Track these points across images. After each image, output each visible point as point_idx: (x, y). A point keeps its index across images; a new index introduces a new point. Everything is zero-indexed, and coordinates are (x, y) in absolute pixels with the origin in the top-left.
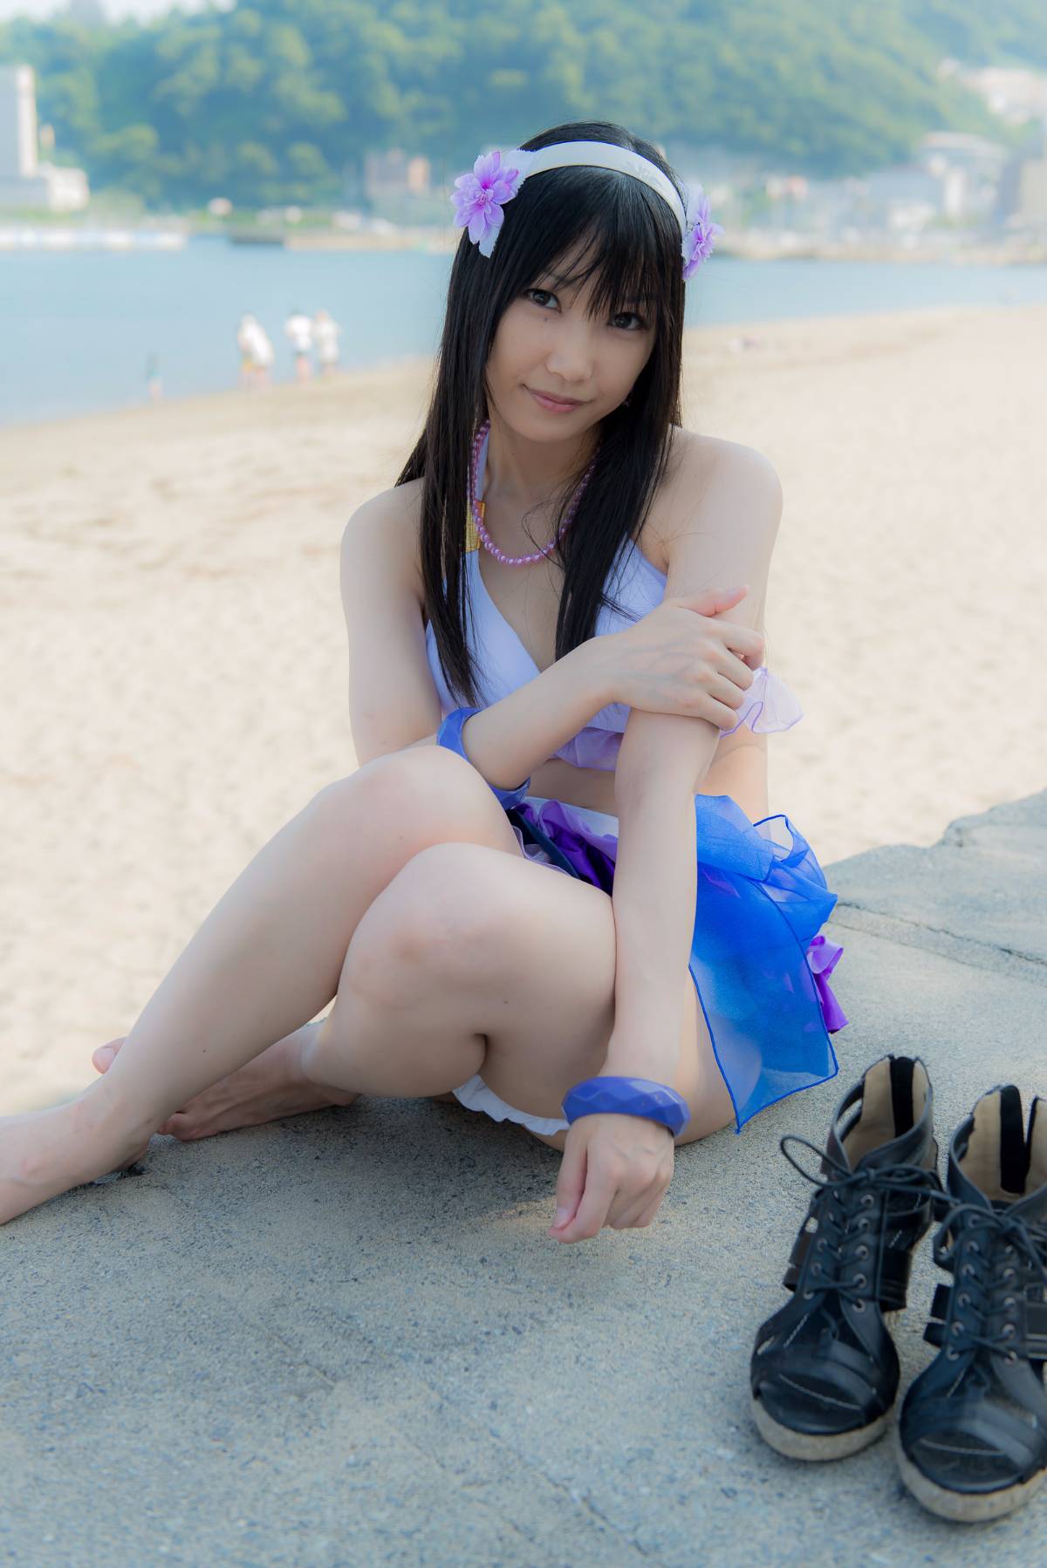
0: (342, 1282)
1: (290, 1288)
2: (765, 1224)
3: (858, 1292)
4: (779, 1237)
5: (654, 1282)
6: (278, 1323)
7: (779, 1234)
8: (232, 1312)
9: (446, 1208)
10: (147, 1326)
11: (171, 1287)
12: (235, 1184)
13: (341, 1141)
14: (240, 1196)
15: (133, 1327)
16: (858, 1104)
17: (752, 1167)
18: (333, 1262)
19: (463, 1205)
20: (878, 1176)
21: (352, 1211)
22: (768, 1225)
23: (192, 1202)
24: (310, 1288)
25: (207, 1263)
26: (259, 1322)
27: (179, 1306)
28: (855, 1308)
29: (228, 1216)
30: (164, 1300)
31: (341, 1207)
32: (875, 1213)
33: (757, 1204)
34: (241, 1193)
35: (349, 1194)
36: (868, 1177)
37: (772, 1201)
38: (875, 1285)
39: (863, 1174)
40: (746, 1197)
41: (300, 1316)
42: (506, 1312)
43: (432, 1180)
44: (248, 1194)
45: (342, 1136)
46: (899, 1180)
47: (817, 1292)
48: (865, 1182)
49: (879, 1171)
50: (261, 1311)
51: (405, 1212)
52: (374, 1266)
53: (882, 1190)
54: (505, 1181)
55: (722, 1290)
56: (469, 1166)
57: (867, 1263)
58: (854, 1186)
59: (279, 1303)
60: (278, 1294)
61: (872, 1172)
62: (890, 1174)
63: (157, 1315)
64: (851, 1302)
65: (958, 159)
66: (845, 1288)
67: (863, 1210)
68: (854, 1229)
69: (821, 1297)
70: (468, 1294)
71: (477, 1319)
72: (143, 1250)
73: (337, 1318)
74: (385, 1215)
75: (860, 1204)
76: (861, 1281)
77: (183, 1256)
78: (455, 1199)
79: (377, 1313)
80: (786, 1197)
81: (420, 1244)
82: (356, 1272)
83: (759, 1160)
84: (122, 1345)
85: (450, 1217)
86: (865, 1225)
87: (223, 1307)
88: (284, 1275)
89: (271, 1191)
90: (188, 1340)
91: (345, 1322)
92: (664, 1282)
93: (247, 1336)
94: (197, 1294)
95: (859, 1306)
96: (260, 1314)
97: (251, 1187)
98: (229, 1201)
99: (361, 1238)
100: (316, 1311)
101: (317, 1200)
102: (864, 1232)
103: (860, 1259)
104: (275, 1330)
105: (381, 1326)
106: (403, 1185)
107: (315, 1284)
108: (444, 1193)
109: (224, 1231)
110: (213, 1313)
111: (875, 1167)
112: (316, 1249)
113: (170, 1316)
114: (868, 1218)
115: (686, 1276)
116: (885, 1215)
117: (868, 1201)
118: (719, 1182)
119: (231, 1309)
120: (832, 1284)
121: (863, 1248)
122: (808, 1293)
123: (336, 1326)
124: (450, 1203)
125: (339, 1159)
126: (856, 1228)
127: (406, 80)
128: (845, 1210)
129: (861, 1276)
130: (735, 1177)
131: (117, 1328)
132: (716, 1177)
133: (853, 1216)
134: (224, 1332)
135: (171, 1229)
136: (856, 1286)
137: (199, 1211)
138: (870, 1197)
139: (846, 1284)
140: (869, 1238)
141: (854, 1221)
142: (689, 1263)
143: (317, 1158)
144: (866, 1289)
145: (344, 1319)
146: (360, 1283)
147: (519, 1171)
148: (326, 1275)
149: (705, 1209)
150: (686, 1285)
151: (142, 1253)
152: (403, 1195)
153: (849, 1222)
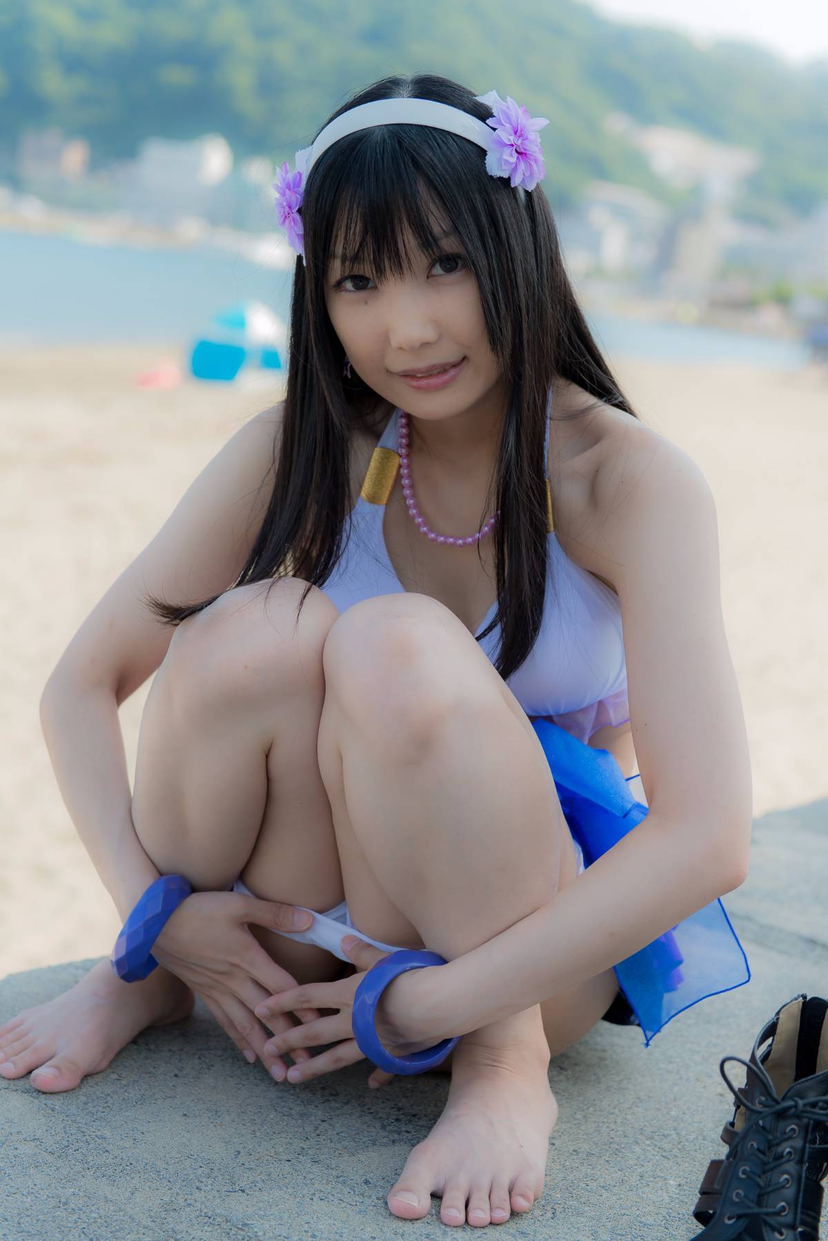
0: (230, 1191)
1: (178, 1194)
2: (636, 1169)
3: (780, 1219)
4: (652, 1181)
5: (540, 1213)
6: (172, 1226)
7: (652, 1179)
8: (122, 1213)
9: (318, 1132)
10: (38, 1220)
11: (53, 1185)
12: (98, 1093)
13: (197, 1061)
14: (106, 1105)
15: (22, 1220)
16: (769, 1041)
17: (611, 1116)
18: (216, 1173)
19: (334, 1130)
20: (805, 1105)
21: (224, 1127)
22: (639, 1170)
23: (57, 1107)
24: (197, 1194)
25: (87, 1166)
26: (152, 1225)
27: (65, 1204)
28: (777, 1235)
29: (98, 1123)
30: (48, 1197)
31: (212, 1123)
32: (798, 1143)
33: (623, 1150)
34: (107, 1102)
35: (217, 1112)
36: (796, 1106)
37: (637, 1149)
38: (796, 1213)
39: (791, 1103)
40: (611, 1143)
41: (195, 1221)
42: (401, 1231)
43: (298, 1105)
44: (113, 1104)
45: (196, 1057)
46: (822, 1112)
47: (739, 1217)
48: (793, 1110)
49: (806, 1101)
50: (152, 1214)
51: (277, 1132)
52: (258, 1179)
53: (805, 1121)
54: (371, 1111)
55: (609, 1225)
56: (332, 1095)
57: (789, 1192)
58: (781, 1115)
59: (169, 1208)
60: (167, 1199)
61: (801, 1102)
62: (814, 1105)
63: (46, 1211)
64: (773, 1229)
65: (620, 213)
66: (767, 1214)
67: (790, 1138)
68: (779, 1157)
69: (743, 1222)
70: (360, 1212)
71: (374, 1235)
72: (16, 1149)
73: (233, 1225)
74: (258, 1134)
75: (785, 1133)
76: (783, 1209)
77: (59, 1157)
78: (325, 1124)
79: (273, 1223)
80: (649, 1146)
81: (300, 1162)
82: (243, 1183)
83: (616, 1111)
84: (15, 1236)
85: (324, 1140)
86: (790, 1153)
87: (112, 1208)
88: (169, 1181)
89: (136, 1102)
90: (83, 1236)
91: (241, 1229)
92: (549, 1215)
93: (143, 1236)
94: (81, 1194)
95: (781, 1234)
96: (151, 1217)
97: (115, 1097)
98: (95, 1109)
99: (239, 1153)
100: (210, 1218)
101: (185, 1115)
102: (789, 1161)
103: (783, 1187)
104: (170, 1233)
105: (280, 1236)
106: (269, 1107)
107: (202, 1192)
108: (313, 1117)
109: (96, 1136)
110: (102, 1212)
111: (802, 1098)
112: (195, 1159)
113: (58, 1213)
114: (791, 1147)
115: (570, 1210)
116: (808, 1145)
117: (793, 1130)
118: (583, 1128)
119: (121, 1210)
120: (756, 1210)
121: (786, 1176)
122: (729, 1219)
123: (233, 1232)
124: (321, 1127)
125: (199, 1078)
126: (781, 1156)
127: (73, 63)
128: (771, 1137)
129: (783, 1204)
130: (596, 1124)
131: (6, 1220)
132: (578, 1123)
133: (778, 1144)
134: (117, 1231)
135: (40, 1131)
136: (778, 1214)
137: (67, 1116)
138: (794, 1126)
139: (770, 1210)
140: (791, 1167)
141: (780, 1149)
142: (570, 1198)
143: (176, 1076)
144: (787, 1217)
145: (241, 1227)
146: (248, 1195)
147: (383, 1102)
148: (212, 1185)
149: (574, 1151)
150: (572, 1219)
151: (16, 1152)
152: (272, 1116)
153: (774, 1149)
